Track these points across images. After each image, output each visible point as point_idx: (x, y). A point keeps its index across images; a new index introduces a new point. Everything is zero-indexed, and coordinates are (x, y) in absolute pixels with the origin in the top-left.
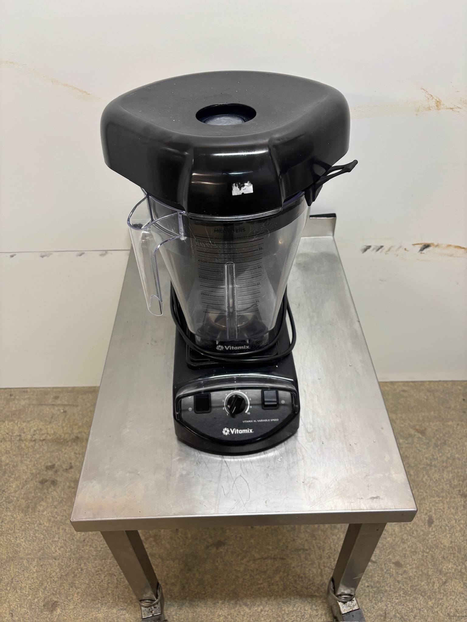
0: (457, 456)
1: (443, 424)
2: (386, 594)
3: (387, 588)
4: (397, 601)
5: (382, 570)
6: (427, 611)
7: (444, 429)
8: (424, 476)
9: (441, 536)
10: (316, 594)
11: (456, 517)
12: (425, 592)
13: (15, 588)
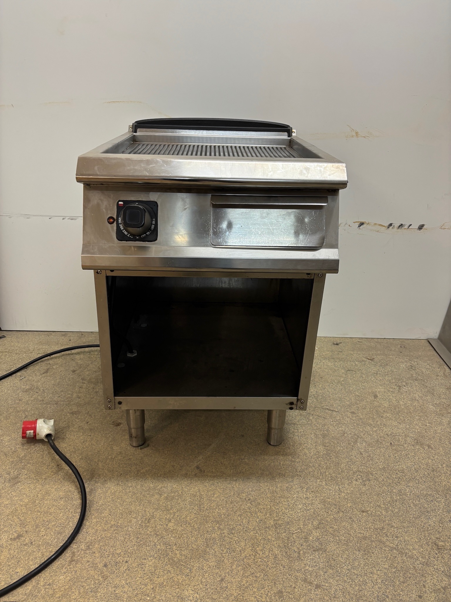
0: (395, 370)
1: (386, 357)
2: (344, 424)
3: (345, 422)
4: (352, 428)
5: (342, 415)
6: (373, 432)
7: (386, 359)
8: (372, 378)
9: (383, 402)
10: (297, 423)
11: (393, 395)
12: (371, 425)
13: (90, 415)
